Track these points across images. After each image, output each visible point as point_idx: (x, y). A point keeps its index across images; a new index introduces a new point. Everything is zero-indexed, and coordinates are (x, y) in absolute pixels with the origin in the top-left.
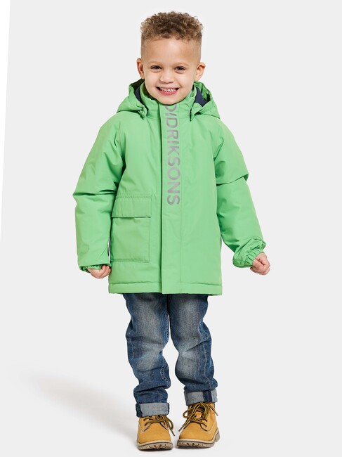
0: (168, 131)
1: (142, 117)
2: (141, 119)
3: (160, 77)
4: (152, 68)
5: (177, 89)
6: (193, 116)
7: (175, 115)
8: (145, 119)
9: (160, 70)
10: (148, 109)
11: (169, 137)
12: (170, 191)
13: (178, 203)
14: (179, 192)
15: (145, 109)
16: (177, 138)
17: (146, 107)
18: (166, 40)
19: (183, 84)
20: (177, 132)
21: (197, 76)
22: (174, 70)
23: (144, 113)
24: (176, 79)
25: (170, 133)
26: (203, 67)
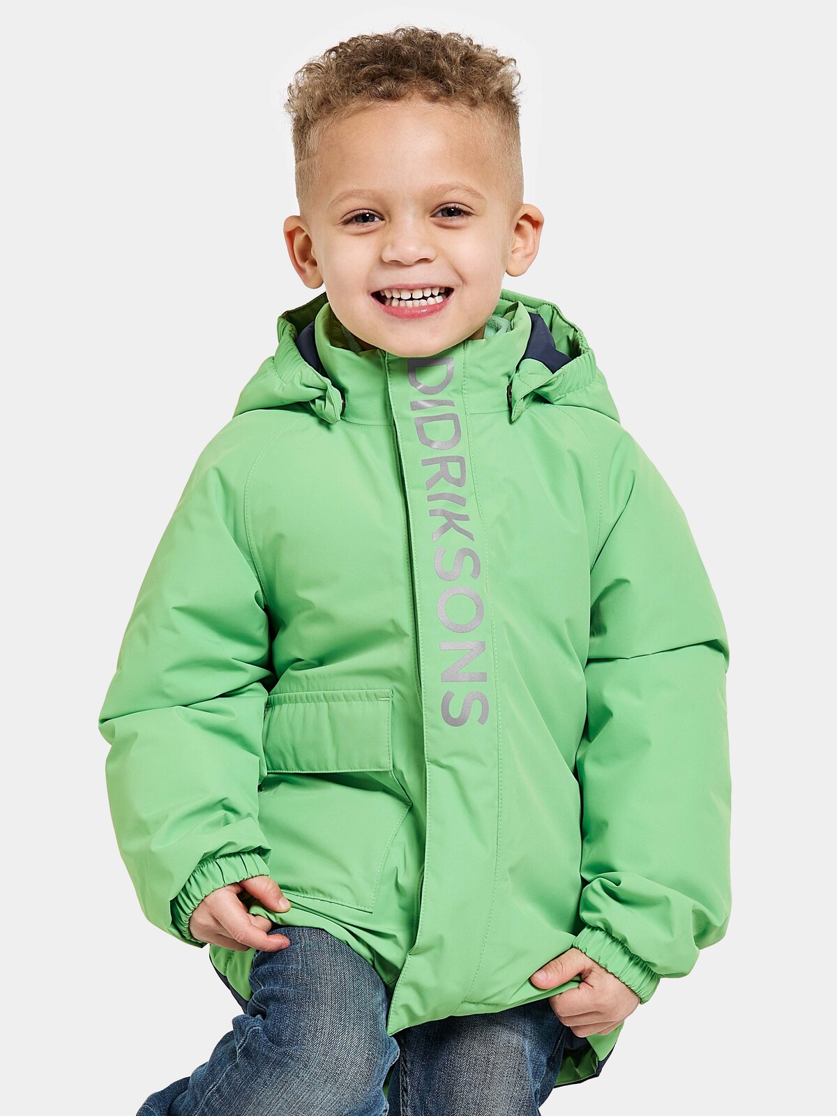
0: (426, 462)
1: (325, 423)
2: (322, 430)
3: (382, 249)
4: (347, 222)
5: (447, 292)
6: (519, 405)
7: (451, 403)
8: (335, 427)
9: (377, 223)
10: (343, 391)
11: (430, 484)
12: (447, 677)
13: (482, 720)
14: (483, 677)
15: (334, 393)
16: (459, 482)
17: (336, 384)
18: (390, 106)
19: (467, 270)
20: (460, 460)
21: (518, 256)
22: (428, 219)
23: (333, 406)
24: (441, 252)
25: (436, 468)
26: (536, 224)
